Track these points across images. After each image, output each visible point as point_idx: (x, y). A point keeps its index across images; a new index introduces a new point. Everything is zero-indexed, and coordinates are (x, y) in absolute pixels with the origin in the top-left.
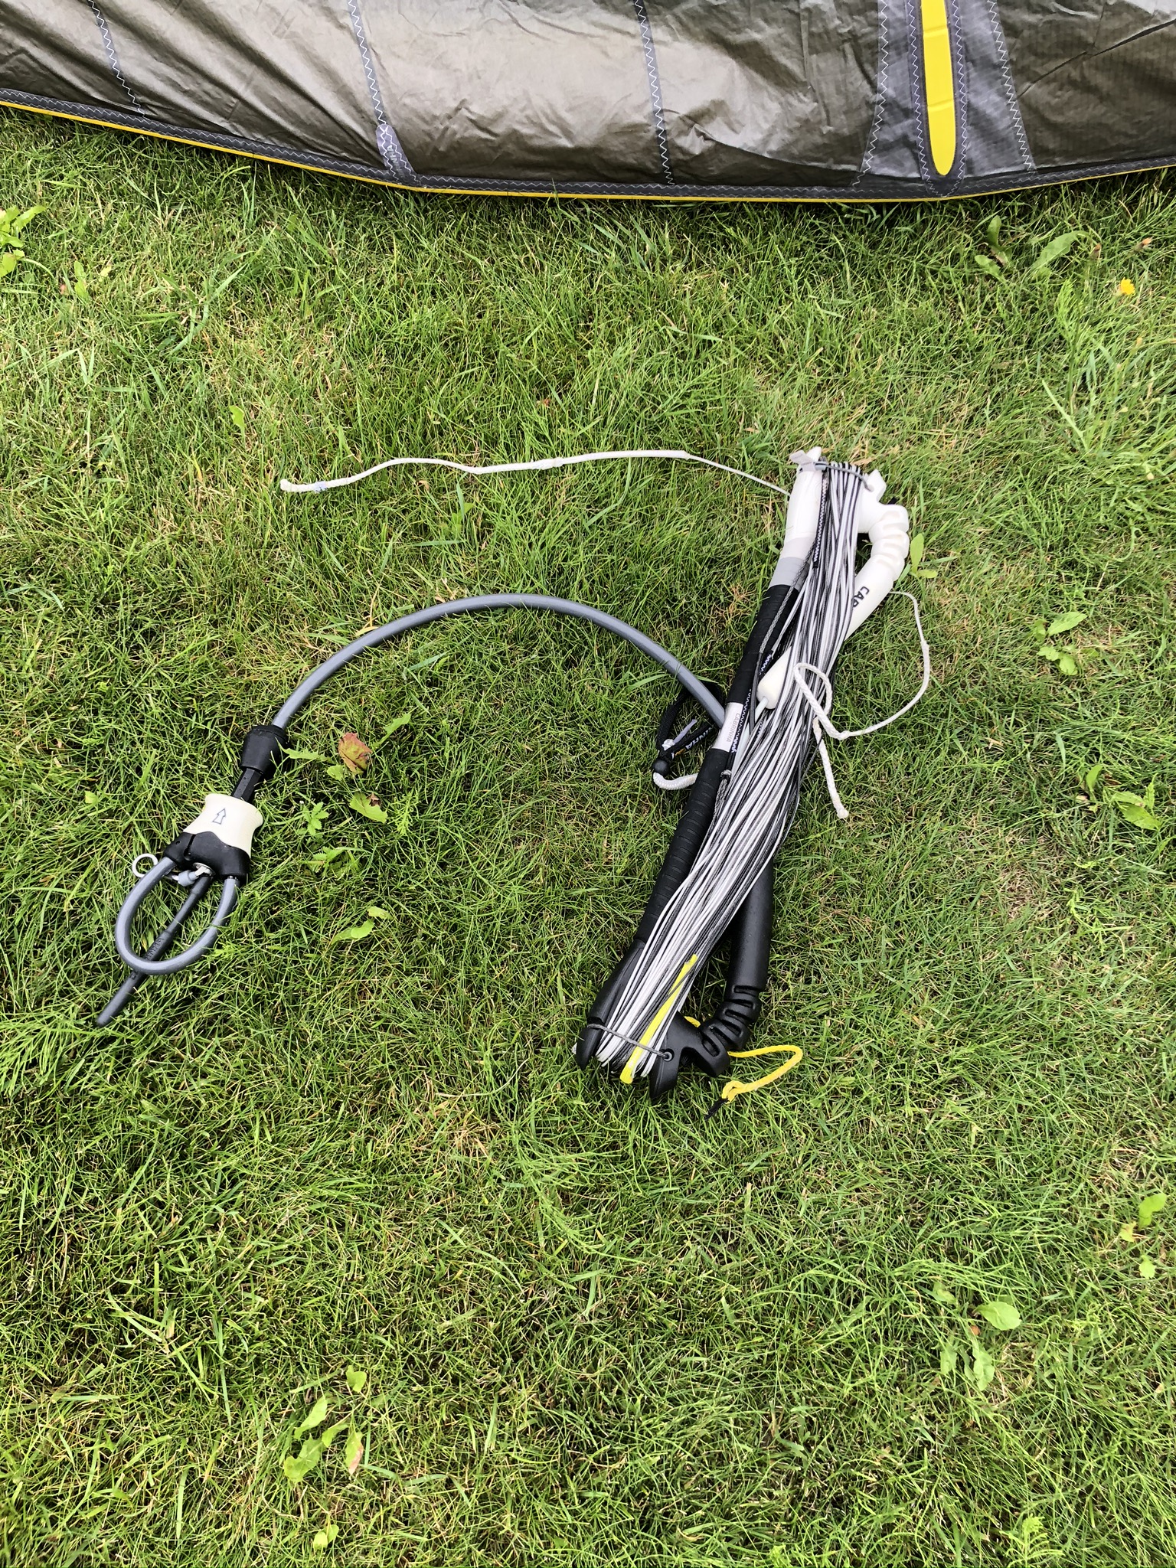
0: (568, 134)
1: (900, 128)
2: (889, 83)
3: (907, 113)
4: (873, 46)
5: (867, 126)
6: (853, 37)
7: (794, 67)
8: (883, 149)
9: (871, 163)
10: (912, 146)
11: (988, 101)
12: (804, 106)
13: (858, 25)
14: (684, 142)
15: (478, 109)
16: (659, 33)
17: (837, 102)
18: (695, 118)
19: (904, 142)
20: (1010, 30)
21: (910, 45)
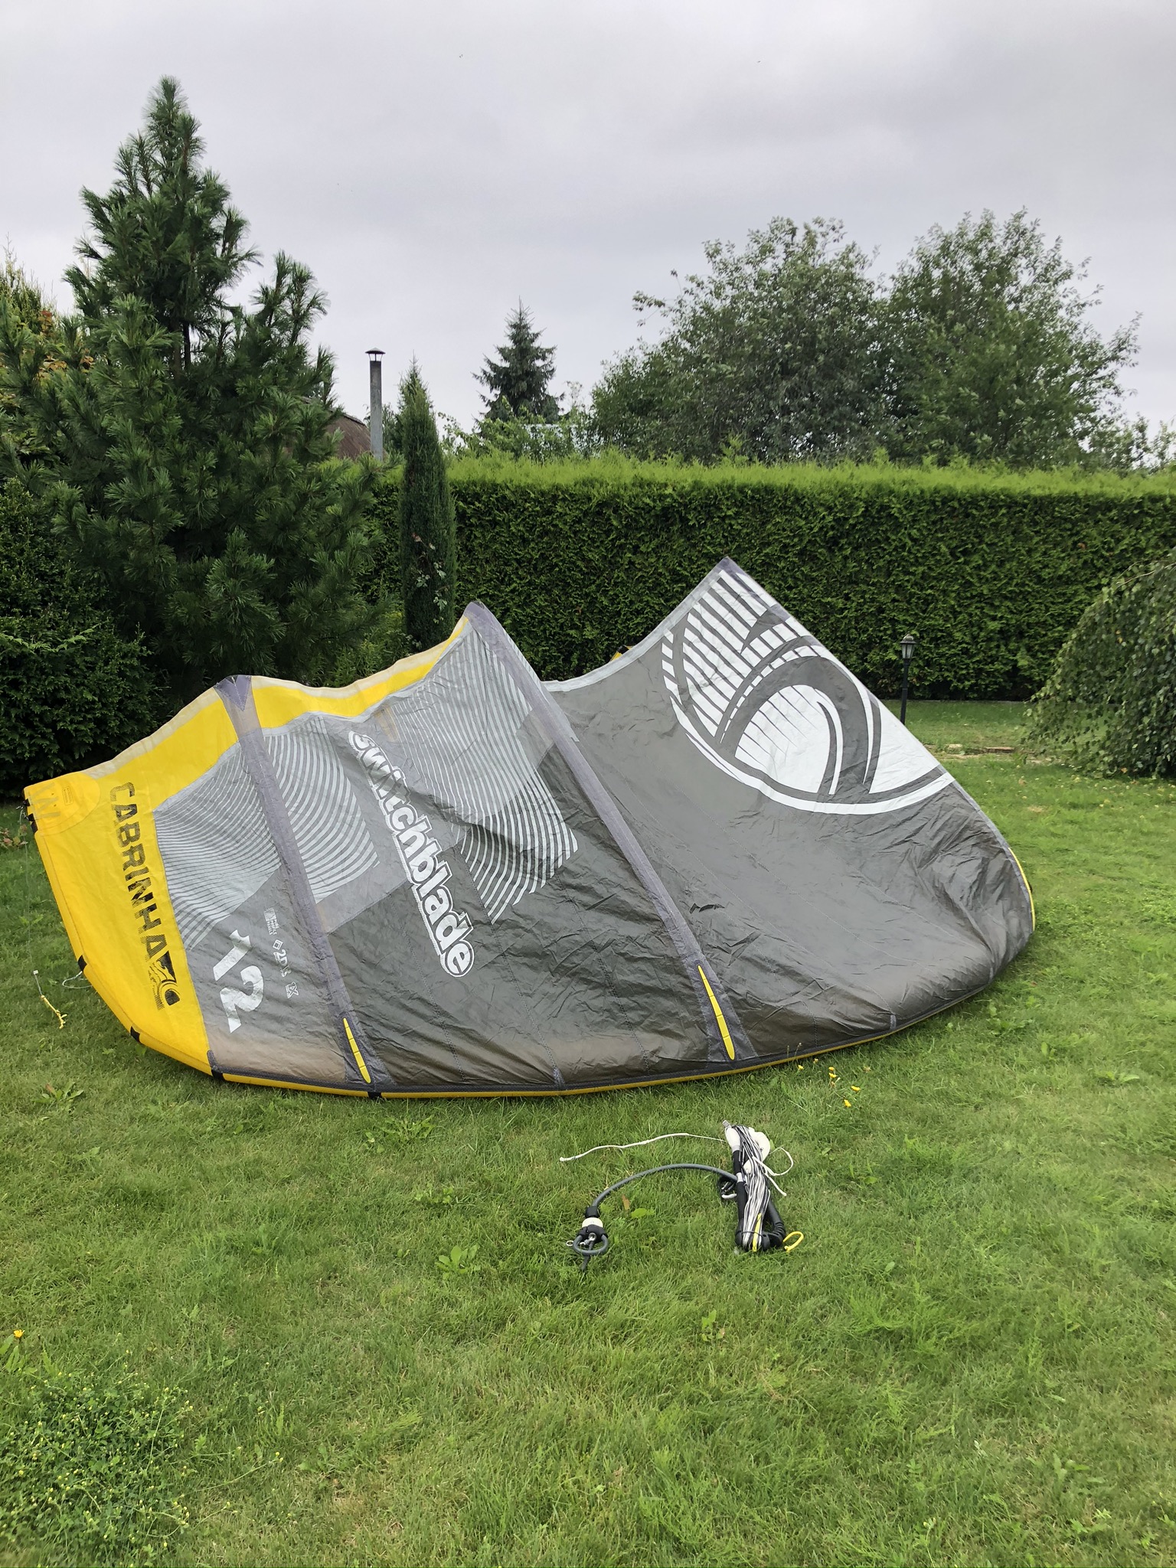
0: (616, 1062)
1: (717, 1045)
2: (710, 1033)
3: (718, 1041)
4: (703, 1023)
5: (707, 1046)
6: (697, 1022)
7: (682, 1033)
8: (713, 1053)
9: (710, 1058)
10: (721, 1051)
11: (739, 1035)
12: (687, 1043)
13: (697, 1018)
14: (653, 1059)
15: (586, 1059)
16: (637, 1033)
17: (696, 1040)
18: (654, 1052)
19: (719, 1050)
20: (739, 1015)
21: (714, 1020)
